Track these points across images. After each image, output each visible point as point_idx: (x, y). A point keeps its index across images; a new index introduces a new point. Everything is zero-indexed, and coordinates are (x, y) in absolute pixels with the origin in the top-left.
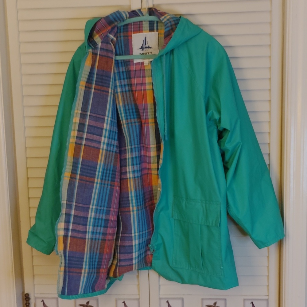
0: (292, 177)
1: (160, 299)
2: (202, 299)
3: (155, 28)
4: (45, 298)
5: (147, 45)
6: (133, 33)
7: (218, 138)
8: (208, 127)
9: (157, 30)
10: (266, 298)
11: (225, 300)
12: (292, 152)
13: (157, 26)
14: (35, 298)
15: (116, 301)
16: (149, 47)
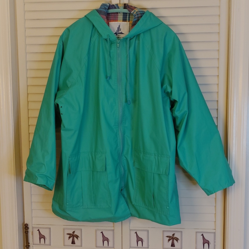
0: (234, 135)
1: (130, 230)
2: (163, 231)
3: (127, 19)
4: (41, 228)
5: (120, 32)
6: (110, 22)
7: (170, 106)
8: (163, 98)
9: (129, 20)
10: (214, 231)
11: (181, 232)
12: (235, 115)
13: (129, 18)
14: (33, 228)
15: (96, 231)
16: (122, 33)
